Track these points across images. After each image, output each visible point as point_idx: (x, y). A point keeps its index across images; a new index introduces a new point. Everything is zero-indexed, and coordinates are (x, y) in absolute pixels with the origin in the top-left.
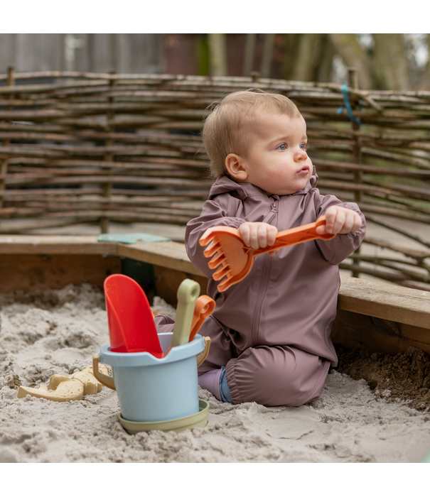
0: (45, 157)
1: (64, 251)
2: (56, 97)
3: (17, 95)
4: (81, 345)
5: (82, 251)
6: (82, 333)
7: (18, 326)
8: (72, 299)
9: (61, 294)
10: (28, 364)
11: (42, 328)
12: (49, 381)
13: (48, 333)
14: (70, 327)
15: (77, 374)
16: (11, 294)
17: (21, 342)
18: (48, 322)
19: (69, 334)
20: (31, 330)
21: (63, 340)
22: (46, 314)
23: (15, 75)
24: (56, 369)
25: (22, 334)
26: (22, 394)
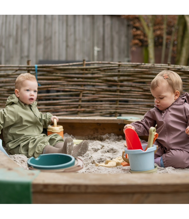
0: (96, 91)
1: (106, 122)
2: (100, 70)
3: (86, 69)
4: (113, 152)
5: (112, 122)
6: (113, 148)
7: (91, 146)
8: (108, 138)
9: (104, 137)
10: (97, 157)
11: (99, 147)
12: (105, 162)
13: (101, 148)
14: (109, 146)
15: (113, 160)
16: (87, 137)
17: (93, 151)
18: (101, 145)
19: (109, 149)
20: (96, 148)
21: (107, 150)
22: (100, 142)
23: (86, 63)
24: (107, 158)
25: (93, 149)
26: (97, 165)
